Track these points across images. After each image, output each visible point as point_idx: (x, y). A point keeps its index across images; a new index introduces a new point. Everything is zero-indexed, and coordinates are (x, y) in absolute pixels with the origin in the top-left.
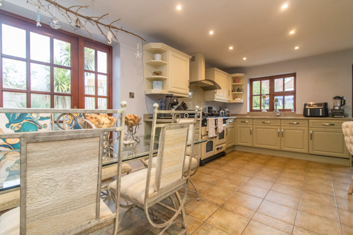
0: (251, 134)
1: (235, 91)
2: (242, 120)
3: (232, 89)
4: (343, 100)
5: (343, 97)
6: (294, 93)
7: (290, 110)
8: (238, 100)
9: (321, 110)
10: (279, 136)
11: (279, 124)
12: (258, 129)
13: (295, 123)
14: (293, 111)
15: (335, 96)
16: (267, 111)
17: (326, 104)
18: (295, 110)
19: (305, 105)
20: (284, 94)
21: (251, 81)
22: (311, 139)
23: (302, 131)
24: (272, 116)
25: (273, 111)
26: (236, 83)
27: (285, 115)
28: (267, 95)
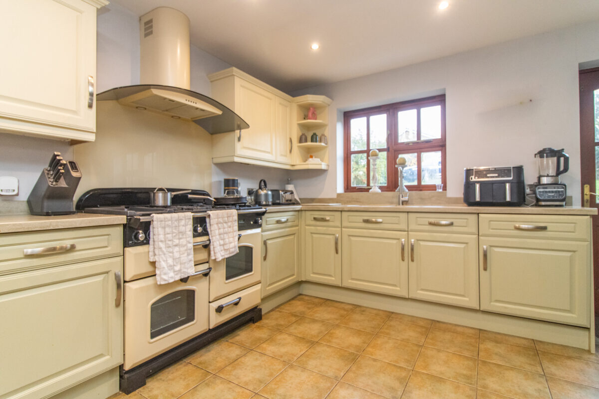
0: (337, 252)
1: (306, 141)
2: (318, 215)
3: (301, 134)
4: (562, 159)
5: (563, 150)
6: (440, 145)
7: (433, 188)
8: (314, 163)
9: (508, 186)
10: (403, 260)
11: (404, 227)
12: (353, 239)
13: (443, 222)
14: (441, 190)
15: (541, 149)
16: (382, 191)
17: (519, 170)
18: (445, 188)
19: (469, 172)
20: (420, 147)
21: (348, 116)
22: (485, 269)
23: (463, 246)
24: (392, 203)
25: (395, 191)
26: (310, 119)
27: (423, 201)
28: (380, 150)
